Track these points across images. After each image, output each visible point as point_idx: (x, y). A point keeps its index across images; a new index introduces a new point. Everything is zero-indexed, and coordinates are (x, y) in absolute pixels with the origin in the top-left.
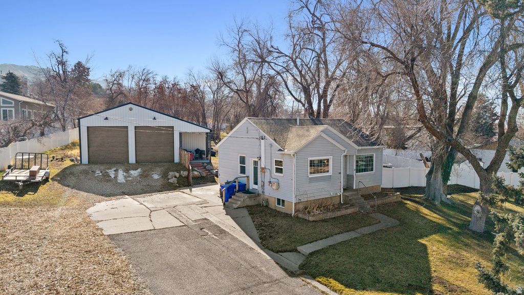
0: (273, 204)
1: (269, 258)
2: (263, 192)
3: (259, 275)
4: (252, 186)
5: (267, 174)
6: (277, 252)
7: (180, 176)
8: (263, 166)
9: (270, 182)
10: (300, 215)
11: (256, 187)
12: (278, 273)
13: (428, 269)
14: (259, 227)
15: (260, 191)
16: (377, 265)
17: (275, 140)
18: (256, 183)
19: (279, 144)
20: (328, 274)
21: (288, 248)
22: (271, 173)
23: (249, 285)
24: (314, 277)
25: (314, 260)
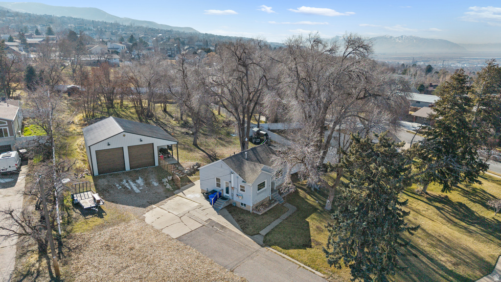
0: (239, 205)
1: (250, 239)
2: (233, 199)
3: (250, 249)
4: (225, 194)
5: (235, 191)
6: (252, 235)
7: (169, 180)
8: (233, 186)
9: (237, 195)
10: (255, 212)
11: (227, 195)
12: (257, 247)
13: (310, 236)
14: (238, 221)
15: (231, 197)
16: (291, 237)
17: (240, 175)
18: (227, 192)
19: (243, 178)
20: (275, 244)
21: (255, 233)
22: (237, 190)
23: (249, 254)
24: (270, 246)
25: (268, 238)
